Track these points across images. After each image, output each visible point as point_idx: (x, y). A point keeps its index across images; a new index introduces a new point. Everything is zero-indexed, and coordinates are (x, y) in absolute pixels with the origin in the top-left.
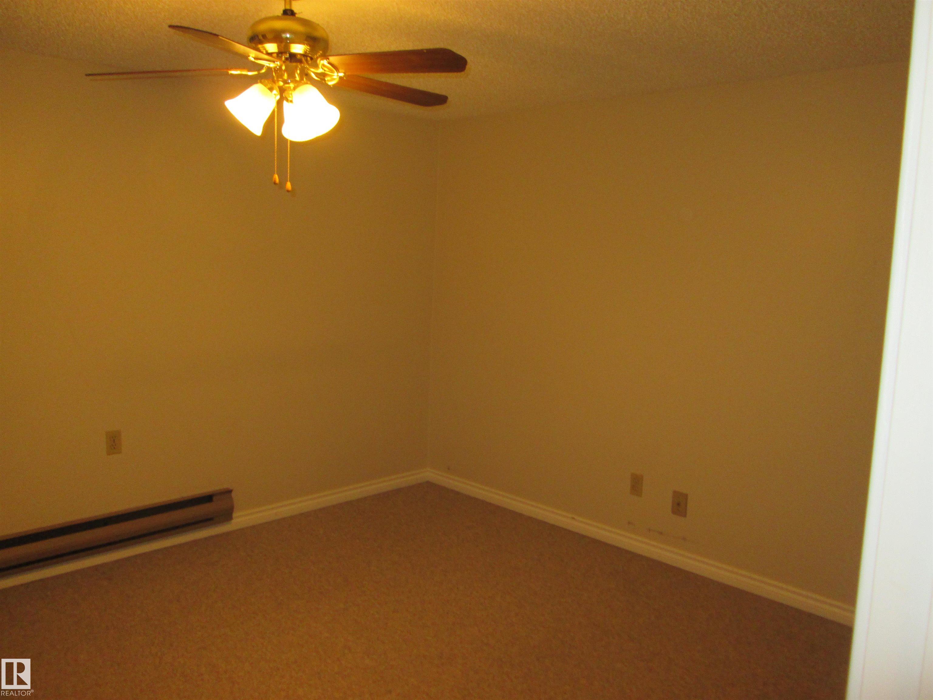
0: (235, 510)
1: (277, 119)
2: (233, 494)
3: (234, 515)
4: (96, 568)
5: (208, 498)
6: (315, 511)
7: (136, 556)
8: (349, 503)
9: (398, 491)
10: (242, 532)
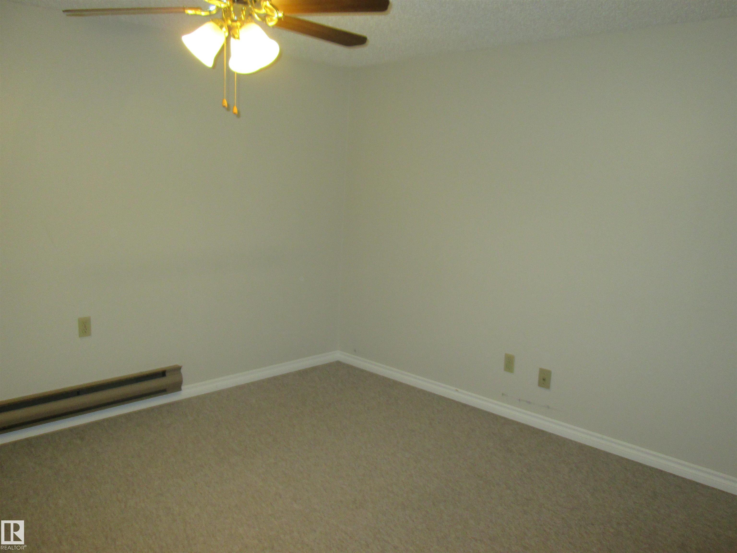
0: (183, 384)
1: (226, 53)
2: (182, 371)
3: (183, 387)
4: (72, 430)
5: (162, 374)
6: (248, 384)
7: (104, 420)
8: (275, 378)
9: (314, 369)
10: (189, 400)
